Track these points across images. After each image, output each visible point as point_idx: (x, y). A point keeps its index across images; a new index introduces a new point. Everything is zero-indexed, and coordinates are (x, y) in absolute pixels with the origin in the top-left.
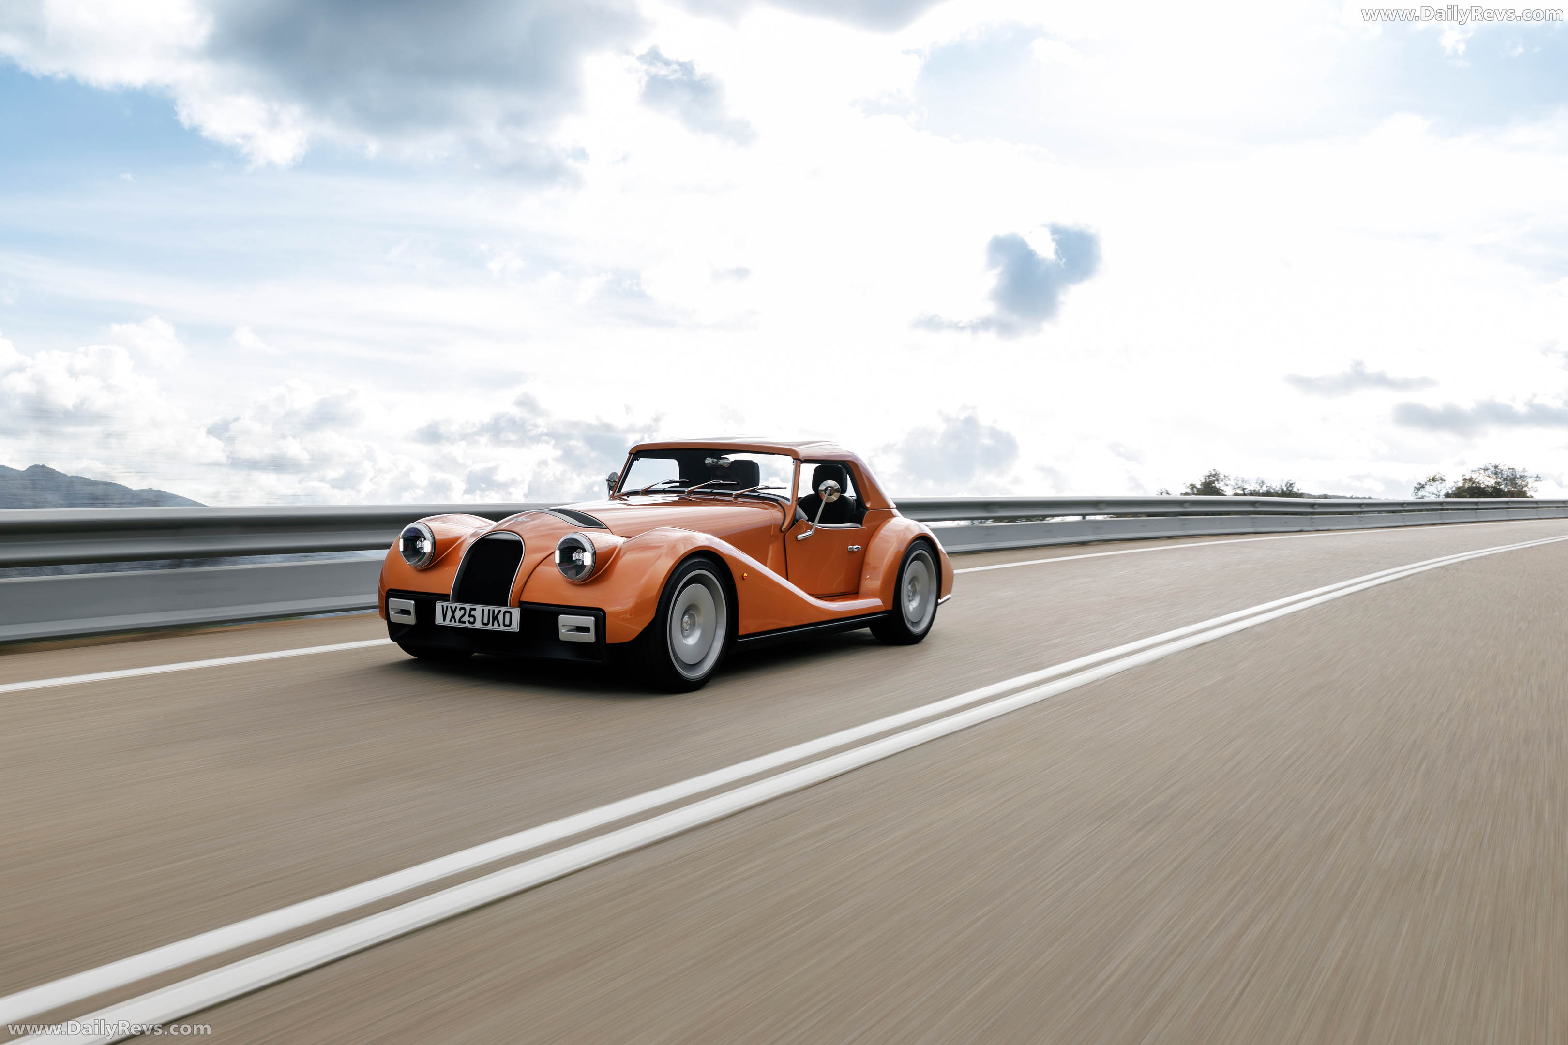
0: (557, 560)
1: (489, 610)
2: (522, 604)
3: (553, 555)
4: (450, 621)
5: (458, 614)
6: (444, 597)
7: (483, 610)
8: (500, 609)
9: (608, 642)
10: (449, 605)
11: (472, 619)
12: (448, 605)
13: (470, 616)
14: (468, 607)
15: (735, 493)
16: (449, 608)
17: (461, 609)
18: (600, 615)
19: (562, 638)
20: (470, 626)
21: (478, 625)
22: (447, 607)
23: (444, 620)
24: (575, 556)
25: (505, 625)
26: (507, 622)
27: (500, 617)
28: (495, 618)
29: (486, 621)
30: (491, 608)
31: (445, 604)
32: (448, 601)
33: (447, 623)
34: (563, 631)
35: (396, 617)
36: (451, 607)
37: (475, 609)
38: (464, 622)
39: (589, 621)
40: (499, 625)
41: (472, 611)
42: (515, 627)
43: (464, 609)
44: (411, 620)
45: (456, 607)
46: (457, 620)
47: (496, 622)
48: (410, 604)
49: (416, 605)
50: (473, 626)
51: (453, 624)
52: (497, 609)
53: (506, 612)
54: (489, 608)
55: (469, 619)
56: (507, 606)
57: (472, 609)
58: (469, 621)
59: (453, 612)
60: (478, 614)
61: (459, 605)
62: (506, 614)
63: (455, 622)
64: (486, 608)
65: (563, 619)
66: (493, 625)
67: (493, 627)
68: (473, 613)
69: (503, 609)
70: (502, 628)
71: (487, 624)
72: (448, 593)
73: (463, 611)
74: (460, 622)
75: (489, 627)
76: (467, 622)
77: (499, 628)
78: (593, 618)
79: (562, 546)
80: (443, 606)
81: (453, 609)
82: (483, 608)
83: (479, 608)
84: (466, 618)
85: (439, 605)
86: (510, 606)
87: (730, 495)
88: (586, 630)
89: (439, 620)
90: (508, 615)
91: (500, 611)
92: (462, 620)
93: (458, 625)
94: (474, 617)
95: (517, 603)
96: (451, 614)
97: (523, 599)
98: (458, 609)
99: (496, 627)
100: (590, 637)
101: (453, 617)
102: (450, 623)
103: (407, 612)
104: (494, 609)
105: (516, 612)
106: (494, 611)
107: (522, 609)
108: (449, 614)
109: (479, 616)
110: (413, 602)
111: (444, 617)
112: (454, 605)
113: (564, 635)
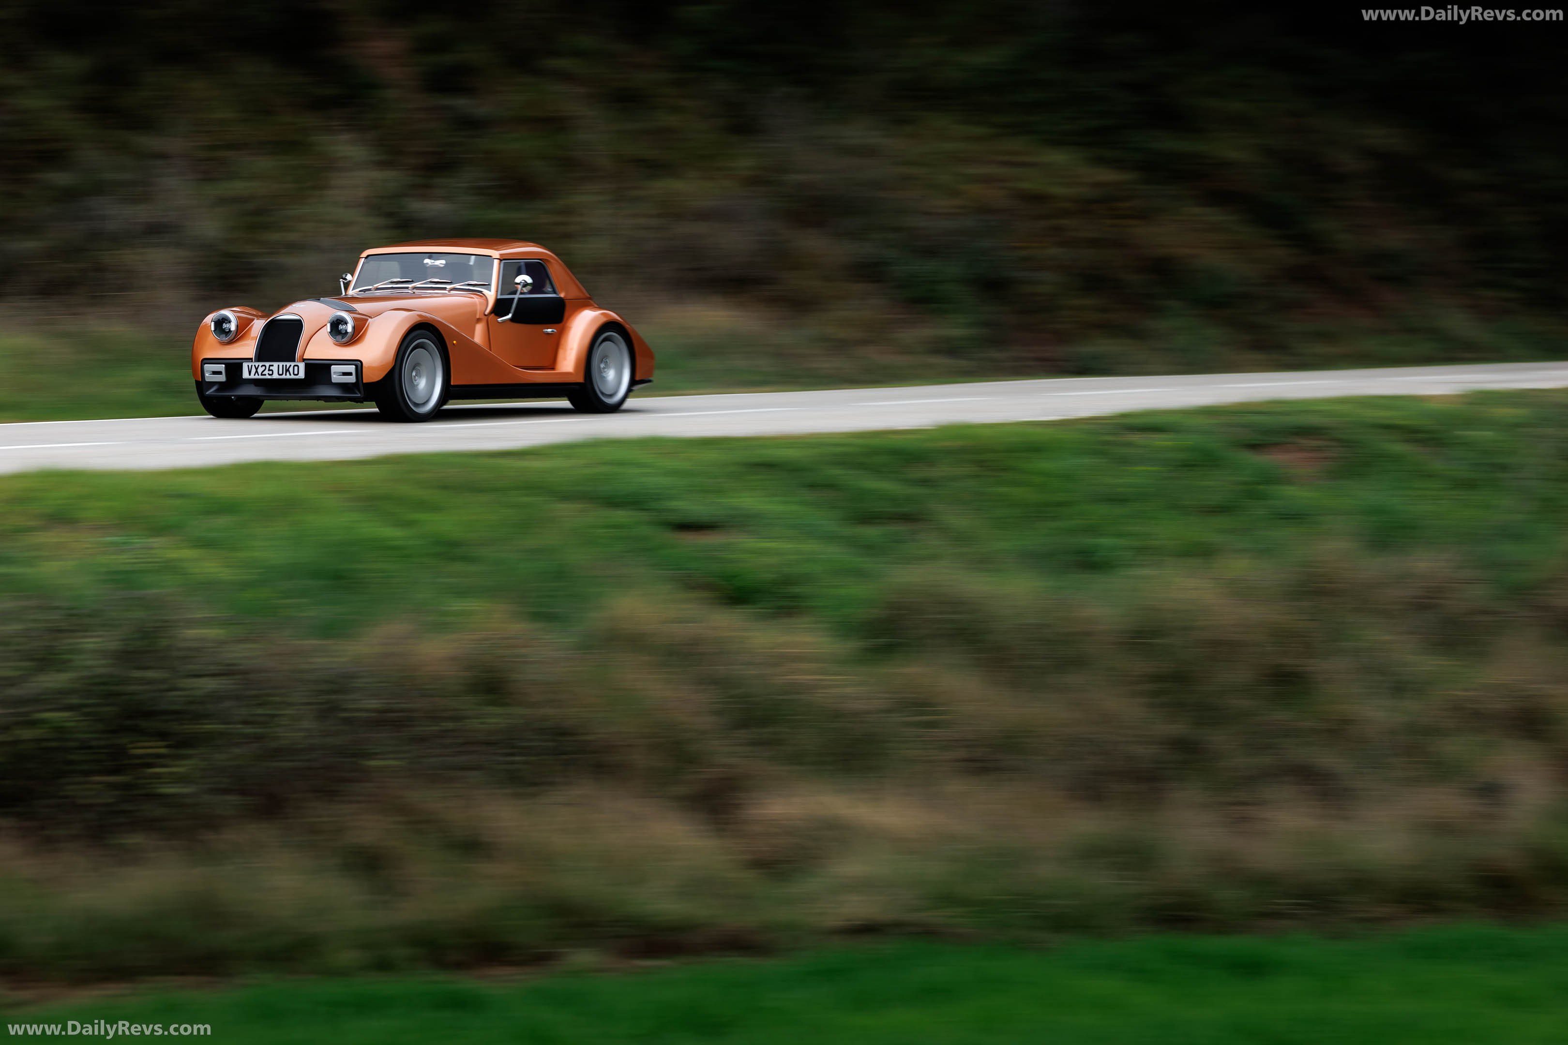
0: (329, 330)
1: (283, 365)
2: (304, 360)
3: (326, 327)
4: (255, 375)
5: (260, 370)
6: (250, 360)
7: (279, 365)
8: (290, 364)
9: (364, 382)
10: (253, 364)
11: (271, 372)
13: (269, 370)
14: (267, 364)
15: (449, 287)
16: (253, 367)
17: (262, 367)
18: (358, 365)
19: (333, 381)
20: (269, 377)
21: (275, 376)
22: (252, 365)
24: (341, 327)
25: (294, 375)
26: (296, 372)
27: (291, 370)
28: (287, 370)
29: (281, 373)
30: (285, 364)
31: (250, 364)
32: (252, 361)
33: (252, 376)
34: (334, 376)
35: (209, 377)
36: (255, 365)
37: (273, 366)
38: (265, 375)
39: (351, 368)
40: (290, 375)
42: (302, 375)
43: (264, 366)
44: (222, 378)
45: (259, 365)
46: (260, 374)
47: (288, 373)
48: (221, 367)
49: (226, 368)
50: (272, 377)
51: (257, 377)
52: (288, 364)
55: (268, 372)
56: (295, 362)
57: (270, 366)
58: (269, 374)
59: (257, 369)
60: (275, 368)
61: (261, 364)
62: (295, 367)
63: (258, 375)
64: (281, 364)
65: (334, 368)
66: (286, 375)
67: (286, 377)
68: (271, 368)
69: (293, 364)
70: (293, 377)
71: (282, 375)
72: (251, 357)
73: (264, 368)
74: (262, 375)
75: (284, 377)
76: (267, 375)
78: (354, 366)
80: (248, 366)
81: (257, 367)
83: (276, 364)
84: (266, 372)
85: (245, 366)
86: (297, 362)
87: (445, 289)
88: (350, 374)
89: (246, 375)
90: (296, 368)
91: (290, 366)
92: (263, 373)
93: (260, 377)
94: (272, 370)
95: (302, 360)
96: (255, 370)
97: (304, 358)
98: (260, 367)
99: (288, 376)
100: (352, 379)
101: (257, 372)
103: (220, 373)
105: (302, 366)
106: (286, 365)
107: (305, 364)
108: (254, 370)
109: (276, 370)
110: (224, 366)
111: (250, 375)
112: (257, 364)
113: (336, 378)
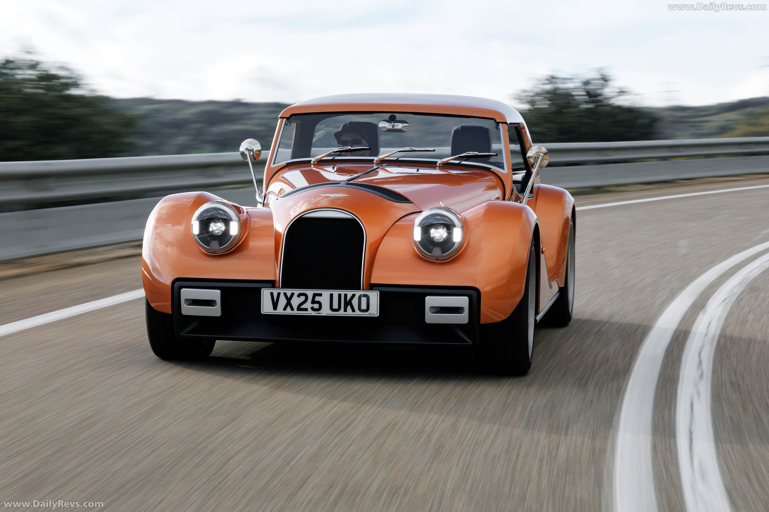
1: (340, 295)
2: (374, 287)
4: (285, 309)
5: (296, 302)
6: (272, 284)
7: (331, 295)
8: (354, 293)
9: (483, 321)
10: (282, 291)
11: (316, 306)
12: (279, 291)
13: (313, 302)
14: (310, 293)
16: (282, 296)
17: (299, 296)
18: (473, 293)
19: (428, 321)
20: (314, 313)
21: (326, 311)
22: (279, 294)
23: (275, 307)
24: (434, 233)
25: (361, 310)
26: (364, 307)
27: (355, 302)
28: (348, 303)
29: (335, 306)
30: (343, 292)
31: (275, 292)
32: (276, 286)
33: (280, 311)
34: (429, 313)
35: (187, 309)
36: (285, 294)
37: (320, 295)
38: (306, 310)
39: (461, 301)
40: (353, 310)
41: (316, 297)
42: (374, 311)
43: (306, 295)
44: (214, 310)
45: (293, 294)
46: (295, 307)
47: (349, 308)
48: (213, 294)
49: (223, 294)
50: (319, 313)
51: (289, 311)
52: (349, 293)
54: (340, 293)
55: (312, 305)
56: (360, 289)
57: (315, 295)
58: (313, 309)
59: (289, 300)
60: (324, 300)
61: (297, 292)
62: (362, 298)
63: (292, 309)
64: (336, 293)
66: (345, 310)
67: (345, 313)
68: (317, 299)
69: (358, 293)
70: (358, 313)
71: (338, 310)
72: (272, 278)
73: (303, 298)
74: (299, 309)
75: (341, 313)
76: (310, 309)
77: (354, 313)
78: (466, 298)
79: (423, 222)
80: (272, 294)
81: (289, 296)
82: (332, 292)
83: (326, 294)
84: (308, 305)
85: (266, 294)
86: (363, 290)
88: (457, 310)
89: (266, 308)
90: (364, 300)
91: (354, 296)
92: (303, 307)
93: (296, 312)
94: (319, 303)
95: (370, 286)
96: (285, 302)
97: (374, 282)
98: (295, 296)
99: (349, 313)
101: (289, 304)
102: (285, 312)
103: (211, 302)
104: (346, 293)
105: (374, 296)
106: (346, 295)
107: (380, 292)
108: (283, 301)
109: (326, 302)
110: (219, 291)
112: (289, 292)
113: (431, 318)
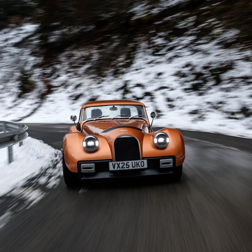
5: (121, 165)
6: (111, 160)
9: (176, 166)
16: (116, 164)
18: (173, 157)
19: (161, 167)
25: (142, 166)
35: (83, 171)
37: (129, 163)
38: (124, 168)
42: (146, 166)
44: (93, 171)
48: (92, 165)
50: (129, 169)
53: (141, 162)
54: (135, 161)
55: (126, 166)
57: (127, 163)
61: (121, 162)
63: (120, 168)
64: (133, 162)
65: (162, 161)
67: (137, 168)
71: (134, 167)
73: (123, 164)
77: (139, 167)
78: (172, 159)
79: (157, 137)
80: (113, 164)
86: (141, 160)
88: (169, 163)
89: (111, 168)
91: (139, 162)
94: (129, 165)
95: (143, 158)
100: (171, 165)
101: (119, 166)
102: (117, 169)
103: (92, 168)
104: (137, 161)
105: (145, 161)
107: (147, 160)
108: (116, 166)
109: (131, 165)
110: (94, 164)
111: (114, 167)
112: (118, 163)
113: (162, 166)
